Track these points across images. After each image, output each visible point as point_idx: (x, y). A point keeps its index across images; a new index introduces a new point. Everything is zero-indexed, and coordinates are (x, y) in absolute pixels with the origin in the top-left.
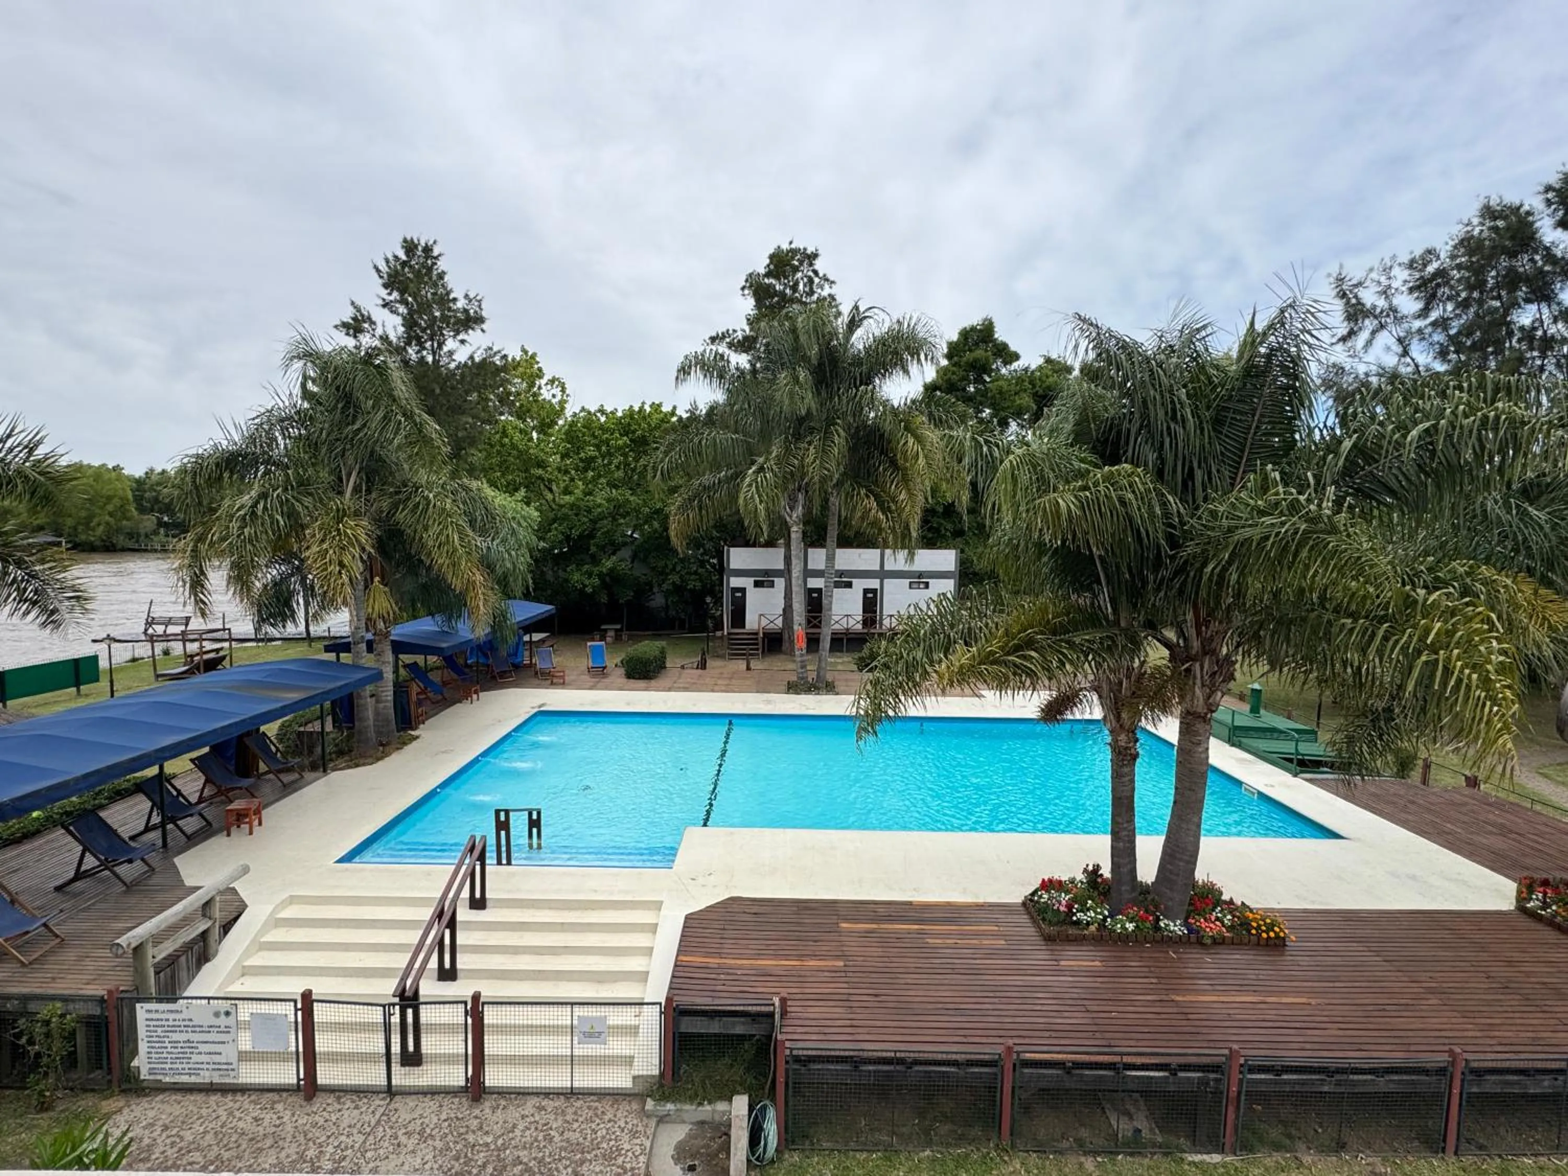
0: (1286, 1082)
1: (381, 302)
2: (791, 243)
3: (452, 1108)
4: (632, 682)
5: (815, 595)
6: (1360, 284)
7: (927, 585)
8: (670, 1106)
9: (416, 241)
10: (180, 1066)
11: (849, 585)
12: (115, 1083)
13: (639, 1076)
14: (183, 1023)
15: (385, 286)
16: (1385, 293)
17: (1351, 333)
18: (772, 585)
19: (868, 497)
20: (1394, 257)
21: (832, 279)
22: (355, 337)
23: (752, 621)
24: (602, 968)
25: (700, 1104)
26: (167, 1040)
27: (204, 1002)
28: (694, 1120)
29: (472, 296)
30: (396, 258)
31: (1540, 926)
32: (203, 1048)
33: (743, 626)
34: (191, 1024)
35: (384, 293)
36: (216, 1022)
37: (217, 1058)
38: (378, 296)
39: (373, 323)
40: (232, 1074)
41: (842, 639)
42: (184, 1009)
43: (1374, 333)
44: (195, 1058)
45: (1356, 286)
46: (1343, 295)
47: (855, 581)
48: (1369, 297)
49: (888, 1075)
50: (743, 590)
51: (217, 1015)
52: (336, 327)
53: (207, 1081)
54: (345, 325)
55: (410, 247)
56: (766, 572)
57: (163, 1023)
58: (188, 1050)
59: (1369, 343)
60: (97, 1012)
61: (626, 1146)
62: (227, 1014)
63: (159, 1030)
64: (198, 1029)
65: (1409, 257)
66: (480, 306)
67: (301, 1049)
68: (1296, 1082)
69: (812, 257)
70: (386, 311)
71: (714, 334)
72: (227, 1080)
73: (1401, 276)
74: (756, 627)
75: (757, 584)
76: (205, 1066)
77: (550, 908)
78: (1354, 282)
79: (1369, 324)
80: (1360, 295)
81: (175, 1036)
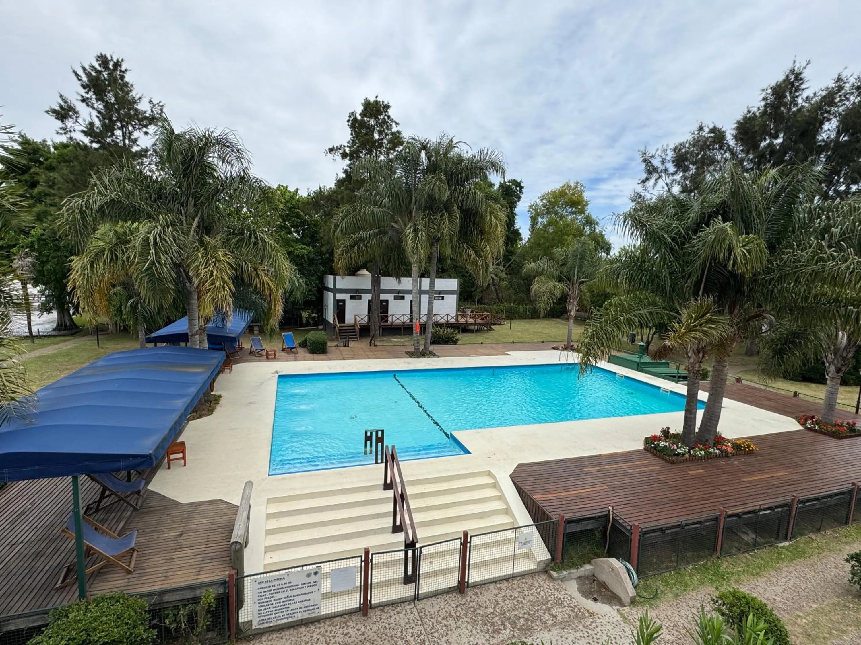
0: (808, 506)
1: (80, 98)
2: (377, 97)
3: (454, 600)
4: (316, 356)
5: (384, 304)
6: (653, 157)
7: (443, 298)
8: (565, 573)
9: (109, 58)
10: (281, 614)
11: (403, 298)
12: (233, 636)
13: (540, 561)
14: (284, 586)
15: (84, 87)
16: (663, 162)
17: (647, 179)
18: (360, 298)
19: (468, 248)
20: (668, 146)
21: (397, 122)
22: (62, 121)
23: (349, 319)
24: (481, 510)
25: (578, 568)
26: (272, 599)
27: (299, 569)
28: (576, 577)
29: (155, 103)
30: (93, 67)
31: (816, 434)
32: (297, 599)
33: (344, 322)
34: (290, 585)
35: (82, 91)
36: (308, 580)
37: (306, 604)
38: (78, 94)
39: (76, 112)
40: (317, 611)
41: (400, 328)
42: (286, 577)
43: (656, 180)
44: (292, 607)
45: (651, 157)
46: (645, 160)
47: (406, 296)
48: (656, 163)
49: (676, 533)
50: (344, 301)
51: (309, 575)
52: (47, 112)
53: (300, 618)
54: (54, 111)
55: (104, 60)
56: (357, 291)
57: (272, 588)
58: (287, 603)
59: (655, 184)
60: (221, 591)
61: (562, 597)
62: (316, 573)
63: (267, 593)
64: (294, 588)
65: (674, 146)
66: (161, 110)
67: (362, 584)
68: (812, 505)
69: (387, 107)
70: (84, 105)
71: (331, 147)
72: (313, 615)
73: (670, 154)
74: (352, 322)
75: (352, 298)
76: (299, 610)
77: (429, 483)
78: (650, 155)
79: (655, 176)
80: (652, 162)
81: (278, 596)
